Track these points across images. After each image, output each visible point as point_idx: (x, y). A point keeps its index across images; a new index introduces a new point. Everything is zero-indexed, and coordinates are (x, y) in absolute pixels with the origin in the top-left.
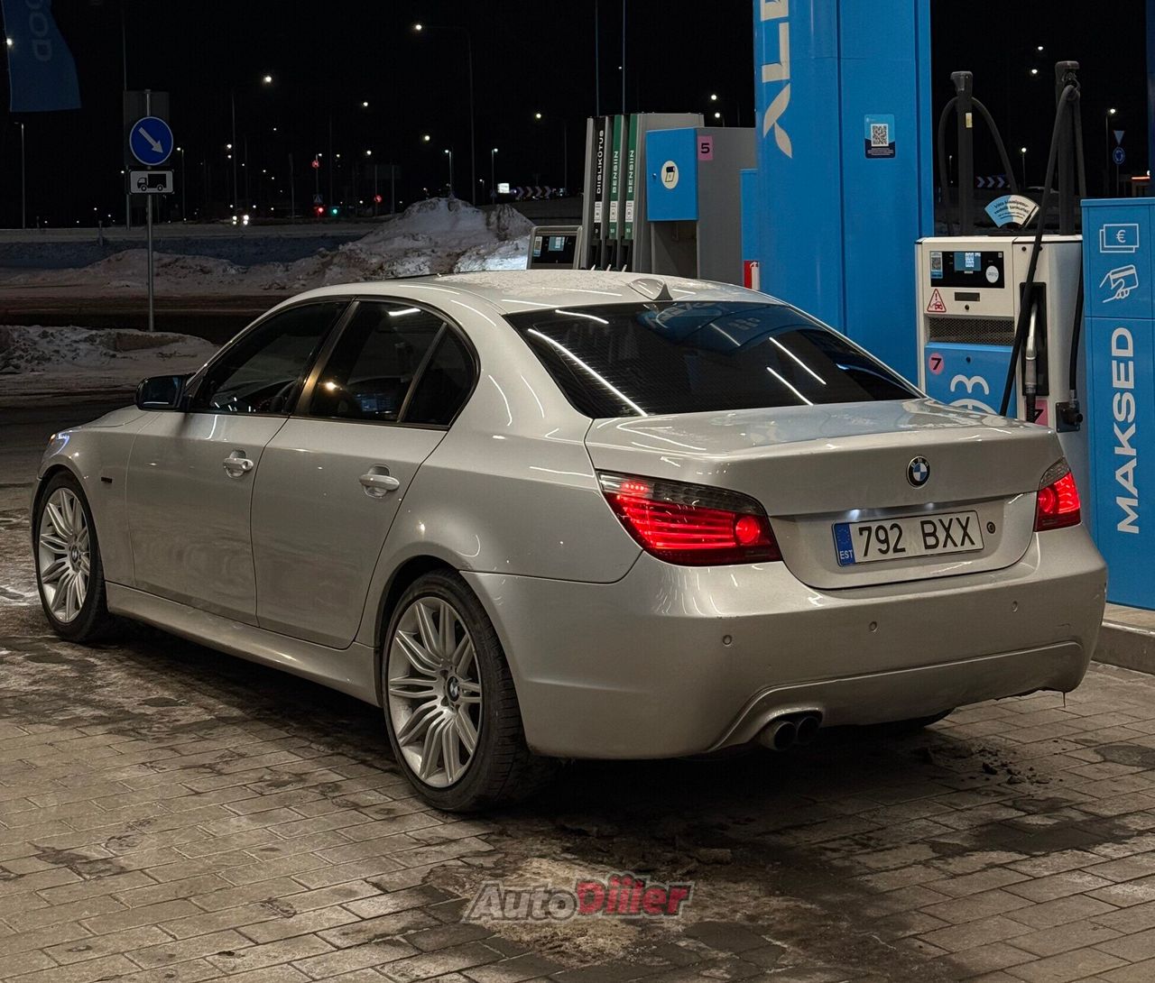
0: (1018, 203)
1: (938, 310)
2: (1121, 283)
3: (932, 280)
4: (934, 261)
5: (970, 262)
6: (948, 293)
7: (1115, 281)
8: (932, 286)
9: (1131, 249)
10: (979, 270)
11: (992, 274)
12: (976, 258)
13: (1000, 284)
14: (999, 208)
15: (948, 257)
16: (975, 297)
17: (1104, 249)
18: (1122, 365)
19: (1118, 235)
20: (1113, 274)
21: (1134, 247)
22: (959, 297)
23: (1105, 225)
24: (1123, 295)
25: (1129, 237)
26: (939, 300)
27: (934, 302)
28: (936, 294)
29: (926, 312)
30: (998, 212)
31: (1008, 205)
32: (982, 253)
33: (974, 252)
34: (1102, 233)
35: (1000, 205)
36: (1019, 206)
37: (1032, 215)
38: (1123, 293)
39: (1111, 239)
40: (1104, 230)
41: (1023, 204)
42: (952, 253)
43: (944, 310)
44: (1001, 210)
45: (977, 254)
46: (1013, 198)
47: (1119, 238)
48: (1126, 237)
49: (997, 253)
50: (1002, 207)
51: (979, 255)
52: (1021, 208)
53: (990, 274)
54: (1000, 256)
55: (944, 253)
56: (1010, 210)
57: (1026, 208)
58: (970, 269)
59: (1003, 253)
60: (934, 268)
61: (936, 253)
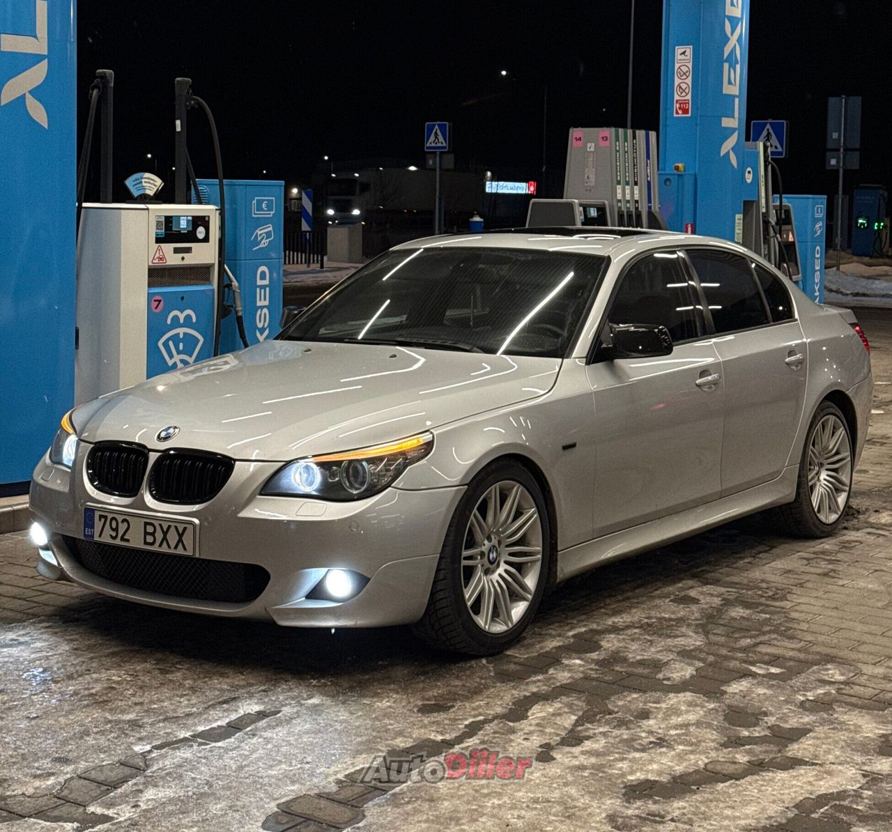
0: (149, 179)
1: (160, 262)
2: (264, 236)
3: (156, 238)
4: (158, 223)
5: (183, 224)
6: (168, 248)
7: (261, 235)
8: (156, 243)
9: (270, 214)
10: (191, 229)
11: (201, 233)
12: (188, 221)
13: (206, 239)
14: (136, 182)
15: (169, 220)
16: (188, 250)
17: (254, 214)
18: (263, 291)
19: (263, 204)
20: (260, 230)
21: (272, 213)
22: (176, 251)
25: (270, 208)
26: (161, 254)
27: (157, 255)
28: (159, 249)
29: (151, 264)
30: (135, 185)
31: (143, 180)
32: (193, 217)
33: (187, 216)
34: (254, 203)
35: (136, 180)
36: (152, 182)
37: (160, 188)
38: (264, 243)
39: (259, 208)
40: (255, 201)
42: (171, 217)
43: (165, 261)
44: (137, 184)
46: (147, 175)
48: (267, 207)
49: (204, 217)
50: (138, 181)
51: (190, 218)
54: (207, 219)
55: (166, 217)
56: (144, 184)
57: (155, 183)
58: (184, 229)
59: (209, 217)
60: (157, 229)
61: (160, 216)
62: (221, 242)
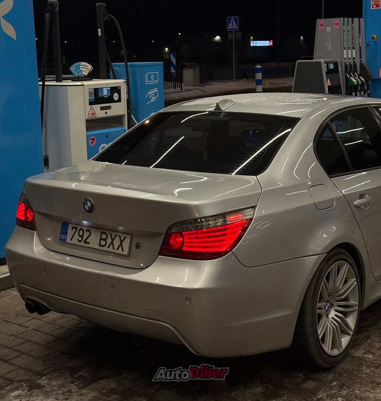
0: (84, 65)
1: (93, 116)
2: (153, 95)
3: (89, 102)
4: (90, 93)
5: (105, 93)
6: (97, 107)
7: (151, 95)
8: (90, 105)
9: (156, 82)
10: (110, 95)
11: (116, 96)
12: (108, 90)
13: (119, 100)
14: (76, 68)
15: (96, 90)
16: (109, 108)
17: (147, 83)
19: (152, 77)
20: (150, 92)
21: (157, 81)
22: (102, 108)
23: (147, 73)
24: (153, 100)
26: (93, 111)
27: (91, 112)
28: (92, 109)
29: (87, 118)
30: (76, 70)
31: (80, 67)
32: (111, 88)
33: (107, 88)
34: (146, 76)
35: (77, 67)
36: (85, 67)
37: (91, 71)
38: (153, 99)
39: (150, 79)
40: (147, 75)
41: (87, 66)
42: (98, 89)
43: (95, 115)
44: (77, 69)
45: (108, 88)
46: (83, 63)
47: (152, 78)
49: (118, 87)
50: (78, 67)
51: (109, 88)
52: (85, 68)
53: (115, 97)
54: (119, 88)
55: (95, 89)
56: (81, 69)
57: (88, 68)
58: (105, 95)
59: (120, 87)
60: (90, 96)
61: (91, 89)
62: (128, 101)
